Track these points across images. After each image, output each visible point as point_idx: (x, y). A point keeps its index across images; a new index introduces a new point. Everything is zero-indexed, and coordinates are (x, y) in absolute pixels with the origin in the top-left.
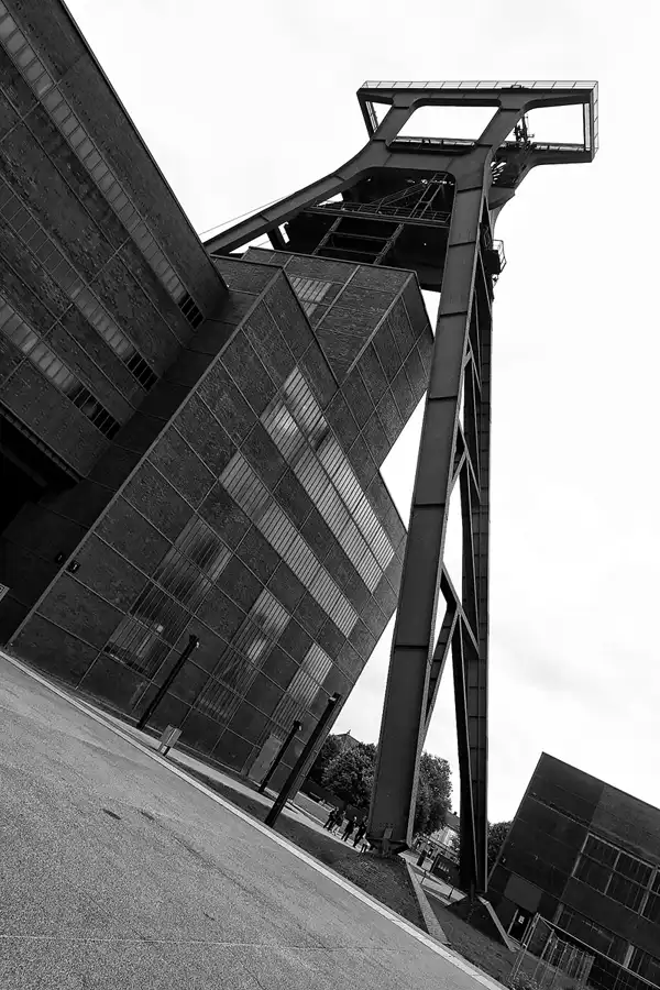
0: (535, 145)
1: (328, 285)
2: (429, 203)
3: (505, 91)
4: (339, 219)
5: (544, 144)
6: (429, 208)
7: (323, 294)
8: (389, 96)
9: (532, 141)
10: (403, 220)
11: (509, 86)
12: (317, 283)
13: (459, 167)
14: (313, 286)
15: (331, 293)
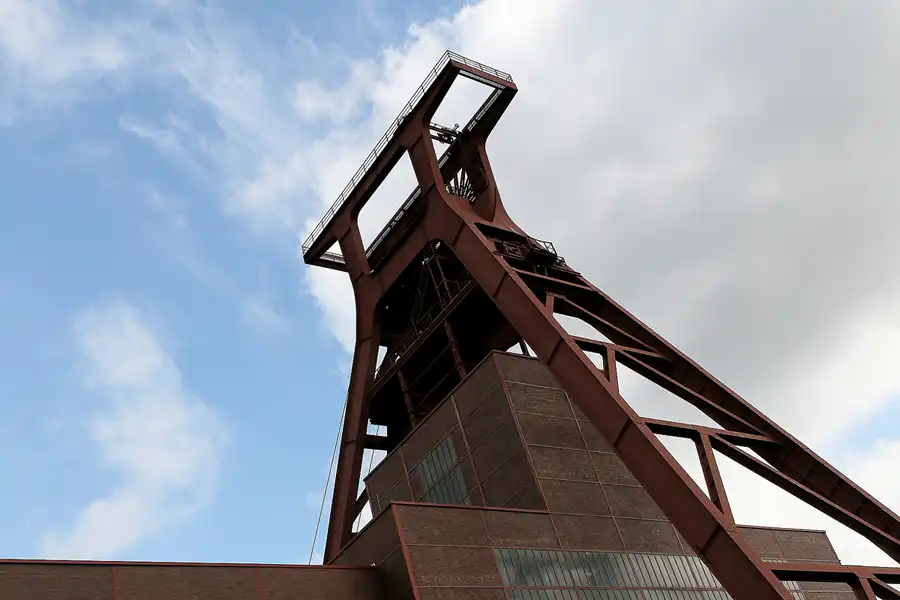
0: (466, 129)
1: (449, 439)
2: (444, 280)
3: (397, 134)
4: (400, 374)
5: (471, 122)
6: (448, 283)
7: (453, 451)
8: (328, 237)
9: (460, 130)
10: (441, 317)
11: (396, 127)
12: (439, 449)
13: (433, 226)
14: (441, 455)
15: (458, 445)
